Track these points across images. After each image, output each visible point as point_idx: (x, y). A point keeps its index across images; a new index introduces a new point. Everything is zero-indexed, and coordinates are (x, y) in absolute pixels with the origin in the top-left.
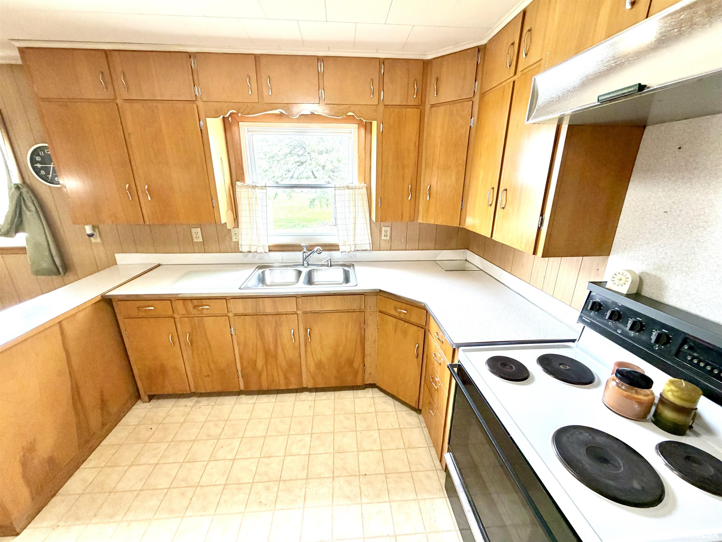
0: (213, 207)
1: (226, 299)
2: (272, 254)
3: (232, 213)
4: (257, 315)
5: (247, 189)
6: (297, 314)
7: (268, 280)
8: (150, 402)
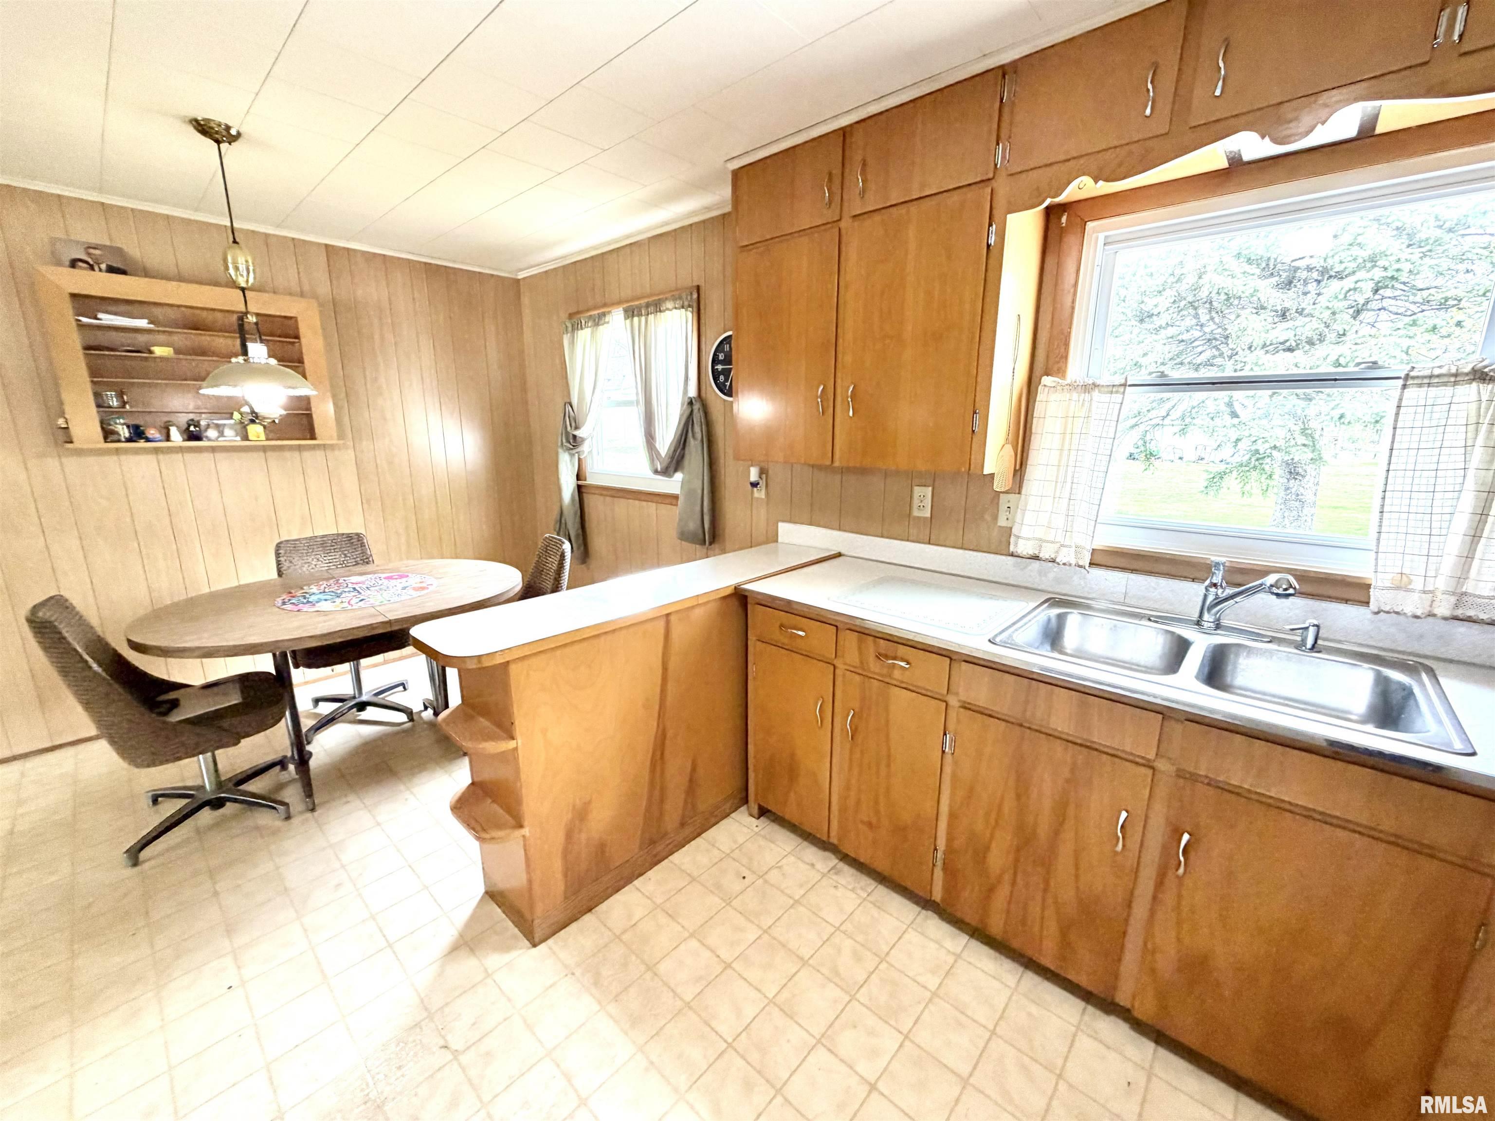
0: (973, 431)
1: (951, 659)
2: (1096, 572)
3: (1013, 454)
4: (1021, 725)
5: (1068, 395)
6: (1153, 768)
7: (1071, 638)
8: (758, 818)
